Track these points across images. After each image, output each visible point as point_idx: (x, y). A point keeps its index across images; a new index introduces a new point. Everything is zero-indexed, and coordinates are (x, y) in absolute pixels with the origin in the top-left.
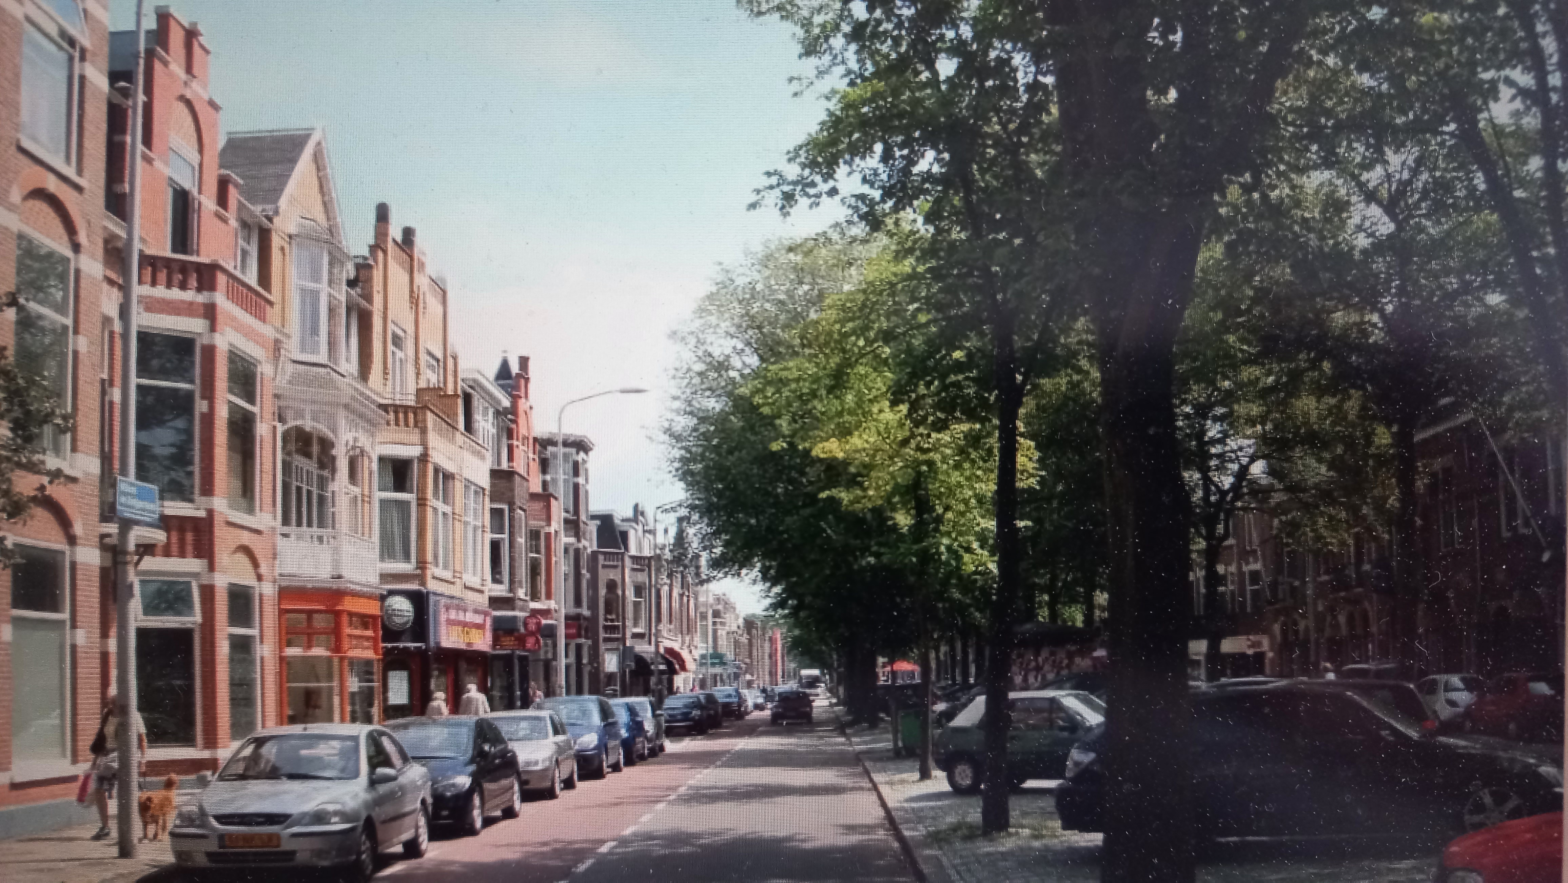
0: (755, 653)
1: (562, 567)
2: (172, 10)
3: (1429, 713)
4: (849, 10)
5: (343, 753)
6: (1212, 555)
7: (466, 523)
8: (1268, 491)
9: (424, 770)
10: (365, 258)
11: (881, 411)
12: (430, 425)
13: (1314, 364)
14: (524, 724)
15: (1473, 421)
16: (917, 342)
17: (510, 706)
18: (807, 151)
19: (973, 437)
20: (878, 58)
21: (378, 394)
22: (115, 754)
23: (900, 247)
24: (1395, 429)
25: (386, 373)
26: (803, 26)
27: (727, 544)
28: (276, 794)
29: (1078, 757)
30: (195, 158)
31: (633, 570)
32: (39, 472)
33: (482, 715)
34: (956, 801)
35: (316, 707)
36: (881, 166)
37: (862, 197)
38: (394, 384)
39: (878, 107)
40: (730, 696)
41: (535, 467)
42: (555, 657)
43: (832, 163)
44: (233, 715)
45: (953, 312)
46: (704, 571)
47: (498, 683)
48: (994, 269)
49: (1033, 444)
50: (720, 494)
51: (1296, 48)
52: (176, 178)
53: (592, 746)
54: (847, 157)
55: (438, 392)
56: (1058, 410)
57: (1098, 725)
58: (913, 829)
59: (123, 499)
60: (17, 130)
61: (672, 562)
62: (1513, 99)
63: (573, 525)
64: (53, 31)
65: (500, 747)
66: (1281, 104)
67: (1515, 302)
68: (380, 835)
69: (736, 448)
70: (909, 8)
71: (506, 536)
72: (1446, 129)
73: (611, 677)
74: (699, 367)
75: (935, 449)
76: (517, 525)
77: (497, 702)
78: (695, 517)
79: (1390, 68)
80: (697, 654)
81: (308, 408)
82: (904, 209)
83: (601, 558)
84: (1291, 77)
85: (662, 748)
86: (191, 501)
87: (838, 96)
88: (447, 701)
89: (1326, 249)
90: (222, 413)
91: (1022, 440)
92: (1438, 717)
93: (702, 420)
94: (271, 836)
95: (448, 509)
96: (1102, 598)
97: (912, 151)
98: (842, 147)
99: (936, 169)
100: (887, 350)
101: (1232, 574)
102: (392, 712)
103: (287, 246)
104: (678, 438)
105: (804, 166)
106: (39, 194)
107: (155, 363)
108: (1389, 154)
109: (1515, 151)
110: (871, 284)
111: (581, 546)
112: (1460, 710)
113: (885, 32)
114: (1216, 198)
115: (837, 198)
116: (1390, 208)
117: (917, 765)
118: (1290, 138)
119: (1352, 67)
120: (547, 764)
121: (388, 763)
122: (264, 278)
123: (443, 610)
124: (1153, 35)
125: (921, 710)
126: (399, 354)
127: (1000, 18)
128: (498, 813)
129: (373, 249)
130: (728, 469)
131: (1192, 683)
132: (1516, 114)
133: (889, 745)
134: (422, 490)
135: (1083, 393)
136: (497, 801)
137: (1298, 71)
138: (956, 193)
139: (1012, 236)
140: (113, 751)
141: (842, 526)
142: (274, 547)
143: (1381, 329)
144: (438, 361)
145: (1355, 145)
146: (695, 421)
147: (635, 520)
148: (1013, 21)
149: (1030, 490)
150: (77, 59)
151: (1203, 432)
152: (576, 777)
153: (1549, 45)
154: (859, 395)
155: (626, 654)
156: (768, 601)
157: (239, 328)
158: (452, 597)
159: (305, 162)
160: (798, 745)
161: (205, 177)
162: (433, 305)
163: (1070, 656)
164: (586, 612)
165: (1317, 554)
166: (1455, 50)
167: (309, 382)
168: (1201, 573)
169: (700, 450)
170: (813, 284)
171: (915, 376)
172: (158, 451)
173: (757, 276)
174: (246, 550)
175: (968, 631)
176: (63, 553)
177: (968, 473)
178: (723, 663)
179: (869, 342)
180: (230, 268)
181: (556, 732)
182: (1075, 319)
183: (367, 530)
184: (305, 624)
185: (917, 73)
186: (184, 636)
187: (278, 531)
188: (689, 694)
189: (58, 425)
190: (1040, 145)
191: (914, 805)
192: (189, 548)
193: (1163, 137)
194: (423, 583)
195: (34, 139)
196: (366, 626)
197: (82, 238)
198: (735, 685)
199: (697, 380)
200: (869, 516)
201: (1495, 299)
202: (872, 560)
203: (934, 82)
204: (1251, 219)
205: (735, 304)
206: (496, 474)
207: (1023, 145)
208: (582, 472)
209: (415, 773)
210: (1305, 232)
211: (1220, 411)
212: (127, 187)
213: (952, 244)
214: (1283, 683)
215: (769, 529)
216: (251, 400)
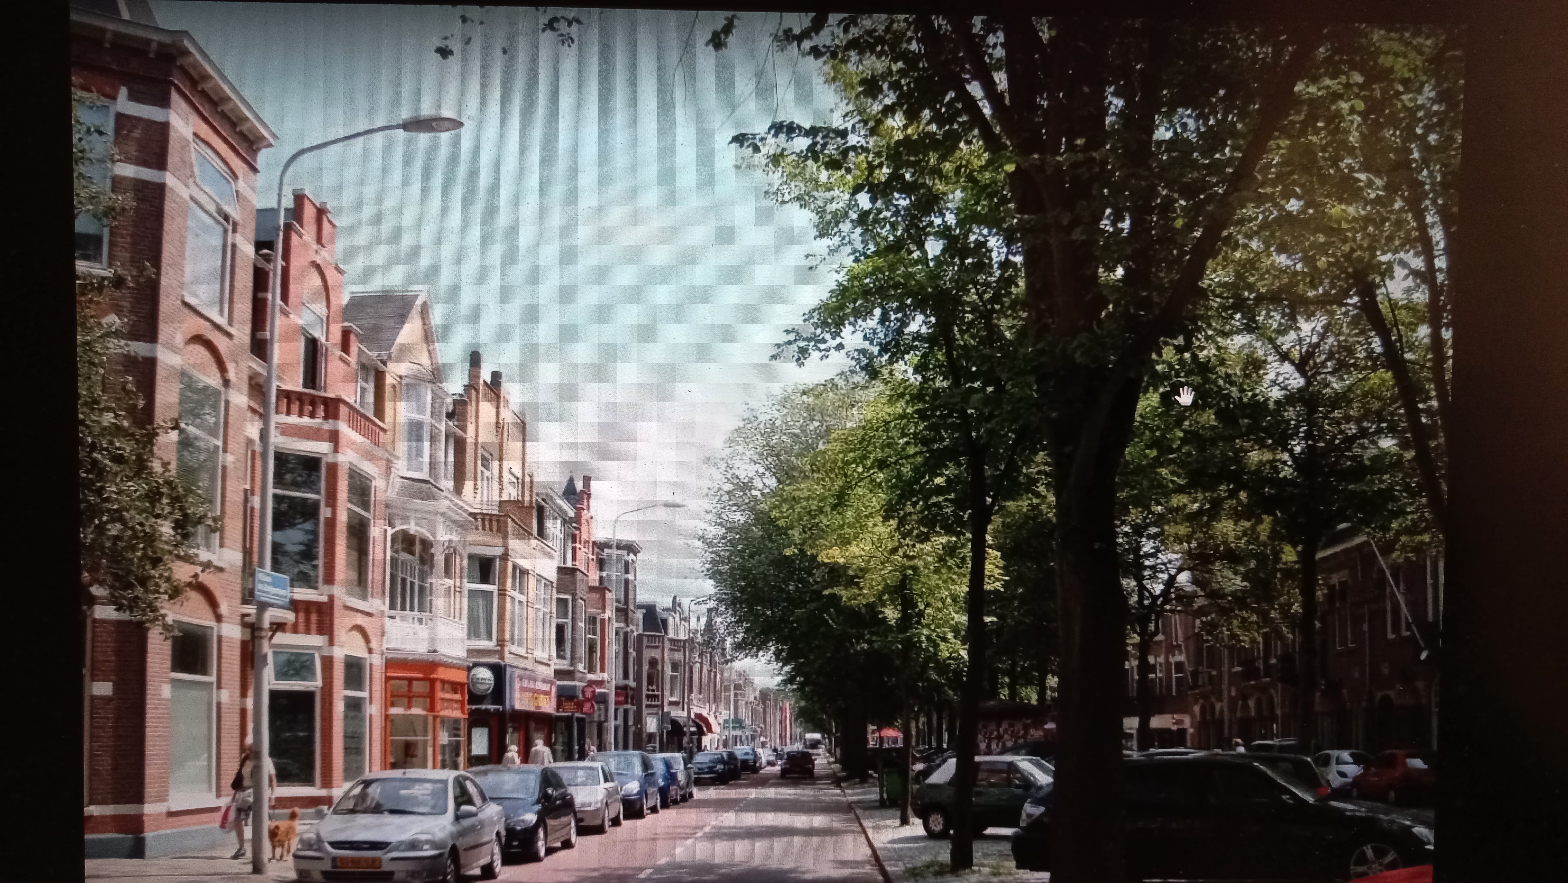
0: (768, 719)
1: (613, 647)
2: (307, 193)
3: (1323, 782)
4: (856, 201)
5: (434, 793)
6: (1145, 648)
7: (538, 610)
8: (1193, 596)
9: (499, 808)
10: (461, 396)
11: (875, 525)
12: (510, 530)
13: (1233, 494)
14: (580, 773)
15: (1367, 543)
16: (906, 470)
17: (569, 758)
18: (819, 314)
19: (950, 548)
20: (878, 240)
21: (468, 505)
22: (251, 791)
23: (893, 393)
24: (1299, 548)
25: (475, 488)
26: (818, 213)
27: (747, 631)
28: (380, 826)
29: (1031, 810)
30: (323, 312)
31: (671, 650)
32: (193, 563)
33: (547, 764)
34: (931, 843)
35: (413, 756)
36: (879, 326)
37: (863, 352)
38: (482, 497)
39: (877, 279)
40: (747, 754)
41: (594, 565)
42: (606, 720)
43: (839, 324)
44: (346, 761)
45: (936, 446)
46: (729, 651)
47: (560, 740)
48: (969, 411)
49: (999, 554)
50: (742, 590)
51: (1225, 233)
52: (307, 328)
53: (635, 791)
54: (852, 319)
55: (517, 504)
56: (1020, 527)
57: (1048, 785)
58: (895, 865)
59: (260, 586)
60: (182, 288)
61: (702, 644)
62: (1406, 277)
63: (623, 613)
64: (212, 208)
65: (562, 791)
66: (1211, 280)
67: (1404, 445)
68: (463, 861)
69: (756, 553)
70: (905, 199)
71: (569, 621)
72: (1349, 301)
73: (651, 736)
74: (728, 487)
75: (919, 557)
76: (578, 612)
77: (559, 754)
78: (722, 608)
79: (1303, 250)
80: (721, 719)
81: (412, 516)
82: (897, 361)
83: (645, 639)
84: (1220, 257)
85: (691, 795)
86: (316, 588)
87: (846, 270)
88: (519, 752)
89: (1245, 400)
90: (343, 518)
91: (990, 551)
92: (1330, 785)
93: (729, 530)
94: (374, 860)
95: (523, 598)
96: (1053, 681)
97: (905, 315)
98: (848, 311)
99: (924, 330)
100: (881, 475)
101: (1161, 664)
102: (475, 761)
103: (397, 385)
104: (709, 544)
105: (816, 326)
106: (198, 339)
107: (288, 477)
108: (1301, 321)
109: (1408, 320)
110: (869, 421)
111: (629, 630)
112: (1350, 780)
113: (885, 219)
114: (1154, 356)
115: (843, 352)
116: (1300, 367)
117: (899, 813)
118: (1217, 309)
119: (1272, 249)
120: (599, 805)
121: (470, 802)
122: (379, 410)
123: (517, 680)
124: (1106, 224)
125: (904, 771)
126: (487, 473)
127: (979, 208)
128: (558, 844)
129: (468, 388)
130: (750, 570)
131: (1125, 752)
132: (1408, 291)
133: (876, 797)
134: (502, 583)
135: (1041, 512)
136: (558, 834)
137: (1226, 252)
138: (940, 349)
139: (985, 384)
140: (249, 788)
141: (841, 618)
142: (383, 627)
143: (1289, 466)
144: (518, 479)
145: (1272, 314)
146: (724, 530)
147: (673, 610)
148: (990, 210)
149: (996, 591)
150: (230, 231)
151: (1139, 548)
152: (621, 816)
153: (1437, 234)
154: (858, 511)
155: (664, 718)
156: (780, 678)
157: (357, 450)
158: (525, 670)
159: (413, 318)
160: (804, 795)
161: (331, 328)
162: (515, 434)
163: (1026, 728)
164: (632, 683)
165: (1231, 648)
166: (1359, 236)
167: (414, 495)
168: (1135, 663)
169: (727, 554)
170: (822, 422)
171: (902, 498)
172: (290, 548)
173: (776, 414)
174: (360, 629)
175: (943, 705)
176: (212, 628)
177: (945, 577)
178: (742, 727)
179: (867, 469)
180: (351, 401)
181: (606, 780)
182: (1036, 454)
183: (457, 614)
184: (406, 689)
185: (910, 252)
186: (307, 698)
187: (386, 614)
188: (714, 751)
189: (209, 526)
190: (1009, 312)
191: (896, 846)
192: (314, 626)
193: (1111, 306)
194: (502, 658)
195: (196, 296)
196: (455, 692)
197: (231, 375)
198: (752, 745)
199: (726, 498)
200: (863, 610)
201: (1387, 443)
202: (865, 646)
203: (924, 260)
204: (1182, 374)
205: (759, 437)
206: (562, 570)
207: (995, 311)
208: (631, 570)
209: (492, 810)
210: (1227, 386)
211: (1153, 530)
212: (268, 334)
213: (936, 391)
214: (1201, 754)
215: (782, 619)
216: (366, 508)
